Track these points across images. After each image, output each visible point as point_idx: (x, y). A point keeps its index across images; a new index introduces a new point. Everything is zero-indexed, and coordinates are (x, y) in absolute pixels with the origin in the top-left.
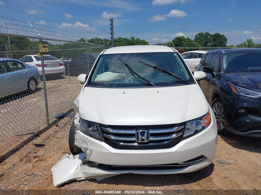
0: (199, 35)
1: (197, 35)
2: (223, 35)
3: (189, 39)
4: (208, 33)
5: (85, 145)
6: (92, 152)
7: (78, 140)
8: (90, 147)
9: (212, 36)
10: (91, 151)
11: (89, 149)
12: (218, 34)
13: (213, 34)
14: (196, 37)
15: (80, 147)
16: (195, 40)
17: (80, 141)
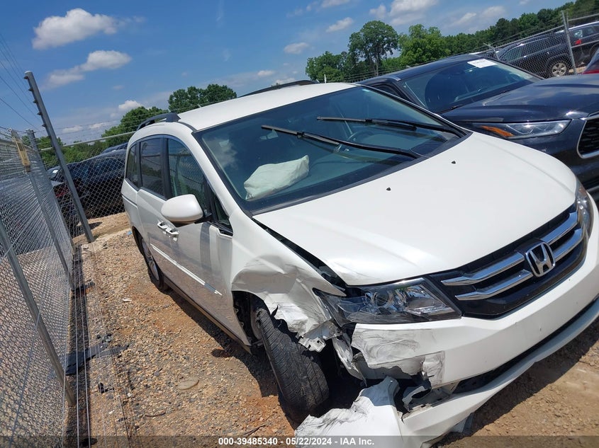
0: (177, 97)
1: (171, 97)
2: (225, 87)
3: (157, 110)
4: (195, 89)
5: (410, 350)
6: (443, 359)
7: (375, 351)
8: (428, 349)
9: (204, 93)
10: (440, 357)
11: (427, 357)
12: (213, 86)
13: (205, 88)
14: (171, 102)
15: (395, 364)
16: (171, 108)
17: (389, 348)
